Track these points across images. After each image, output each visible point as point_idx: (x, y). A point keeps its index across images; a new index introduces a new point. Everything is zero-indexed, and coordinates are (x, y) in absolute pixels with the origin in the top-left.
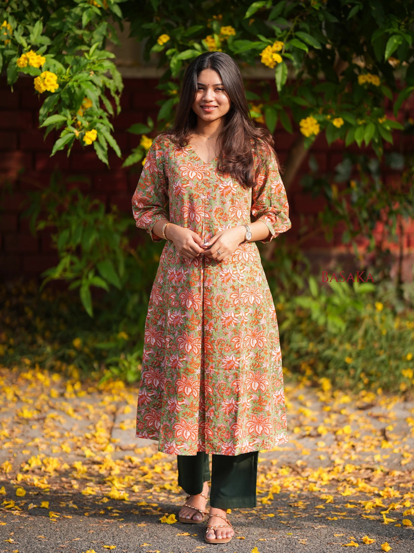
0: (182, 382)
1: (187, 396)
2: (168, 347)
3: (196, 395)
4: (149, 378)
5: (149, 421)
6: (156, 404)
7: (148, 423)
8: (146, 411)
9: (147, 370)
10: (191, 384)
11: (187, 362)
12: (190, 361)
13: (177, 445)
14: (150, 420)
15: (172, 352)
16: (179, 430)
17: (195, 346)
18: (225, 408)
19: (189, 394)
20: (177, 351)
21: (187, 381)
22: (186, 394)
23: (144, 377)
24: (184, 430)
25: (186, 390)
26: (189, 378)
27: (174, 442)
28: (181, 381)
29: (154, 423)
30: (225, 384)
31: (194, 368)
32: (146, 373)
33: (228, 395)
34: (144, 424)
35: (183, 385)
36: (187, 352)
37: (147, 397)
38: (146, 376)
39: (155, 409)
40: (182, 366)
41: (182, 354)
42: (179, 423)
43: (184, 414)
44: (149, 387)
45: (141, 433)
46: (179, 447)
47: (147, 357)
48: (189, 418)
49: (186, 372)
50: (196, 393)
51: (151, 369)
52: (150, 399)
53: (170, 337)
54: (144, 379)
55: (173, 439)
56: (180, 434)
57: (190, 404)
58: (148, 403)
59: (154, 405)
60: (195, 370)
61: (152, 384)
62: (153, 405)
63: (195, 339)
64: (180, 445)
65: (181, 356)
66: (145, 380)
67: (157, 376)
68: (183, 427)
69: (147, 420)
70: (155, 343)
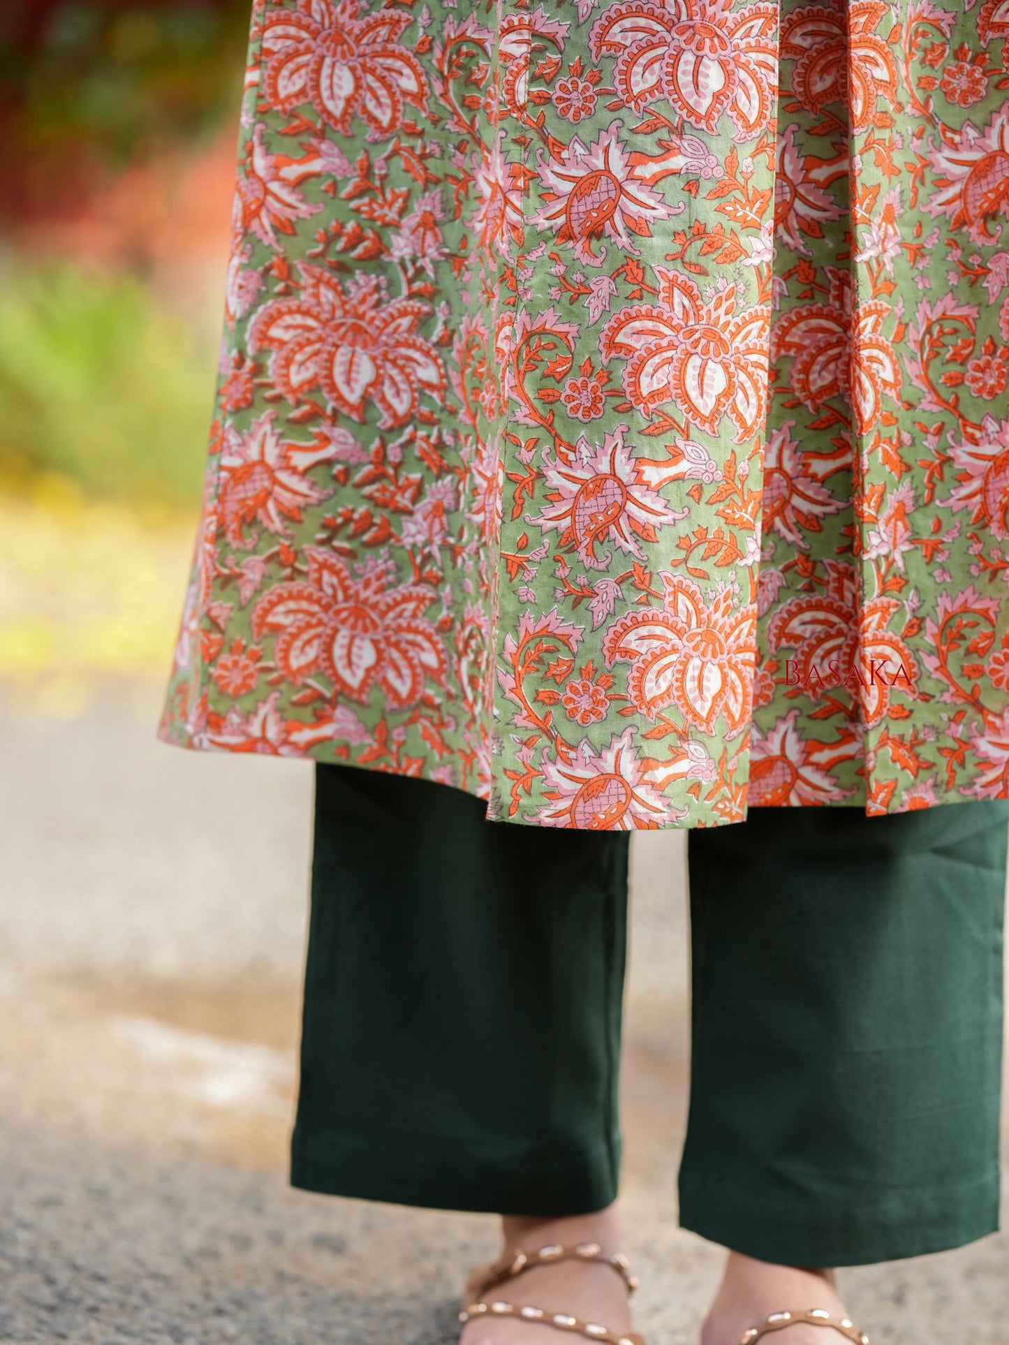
0: (667, 323)
1: (704, 420)
2: (522, 98)
3: (749, 414)
4: (301, 346)
5: (294, 637)
6: (348, 520)
7: (286, 651)
8: (272, 567)
9: (287, 293)
10: (726, 336)
11: (692, 186)
12: (719, 172)
13: (646, 763)
14: (301, 630)
15: (554, 128)
16: (656, 658)
17: (745, 66)
18: (976, 484)
19: (711, 403)
20: (605, 116)
21: (698, 317)
22: (693, 409)
23: (263, 337)
24: (688, 658)
25: (691, 383)
26: (709, 292)
27: (626, 740)
28: (659, 318)
29: (328, 648)
30: (965, 319)
31: (737, 226)
32: (281, 314)
33: (992, 392)
34: (257, 658)
35: (672, 346)
36: (692, 112)
37: (283, 477)
38: (275, 332)
39: (340, 552)
40: (661, 211)
41: (651, 129)
42: (655, 609)
43: (686, 545)
44: (298, 403)
45: (235, 719)
46: (660, 774)
47: (291, 199)
48: (715, 573)
49: (691, 256)
50: (753, 401)
51: (319, 281)
52: (302, 487)
53: (530, 26)
54: (261, 351)
55: (616, 724)
56: (664, 686)
57: (719, 475)
58: (290, 516)
59: (333, 529)
60: (744, 240)
61: (323, 383)
62: (325, 526)
63: (745, 20)
64: (668, 763)
65: (647, 143)
66: (271, 361)
67: (357, 329)
68: (679, 633)
69: (277, 628)
70: (349, 101)
